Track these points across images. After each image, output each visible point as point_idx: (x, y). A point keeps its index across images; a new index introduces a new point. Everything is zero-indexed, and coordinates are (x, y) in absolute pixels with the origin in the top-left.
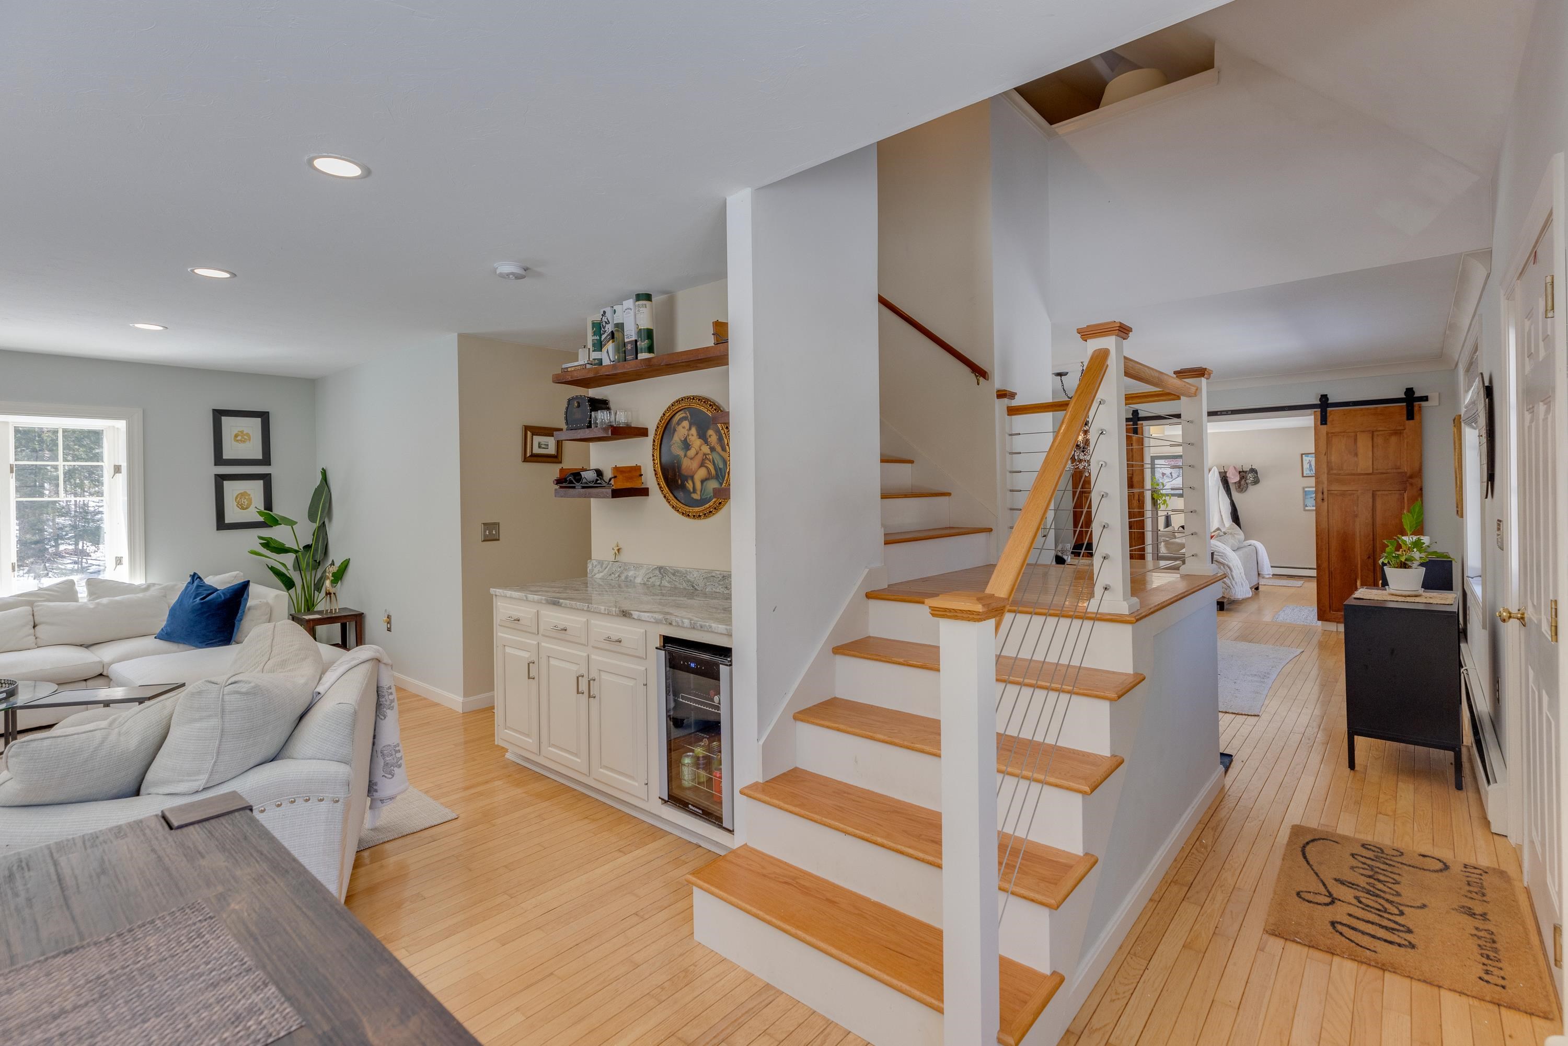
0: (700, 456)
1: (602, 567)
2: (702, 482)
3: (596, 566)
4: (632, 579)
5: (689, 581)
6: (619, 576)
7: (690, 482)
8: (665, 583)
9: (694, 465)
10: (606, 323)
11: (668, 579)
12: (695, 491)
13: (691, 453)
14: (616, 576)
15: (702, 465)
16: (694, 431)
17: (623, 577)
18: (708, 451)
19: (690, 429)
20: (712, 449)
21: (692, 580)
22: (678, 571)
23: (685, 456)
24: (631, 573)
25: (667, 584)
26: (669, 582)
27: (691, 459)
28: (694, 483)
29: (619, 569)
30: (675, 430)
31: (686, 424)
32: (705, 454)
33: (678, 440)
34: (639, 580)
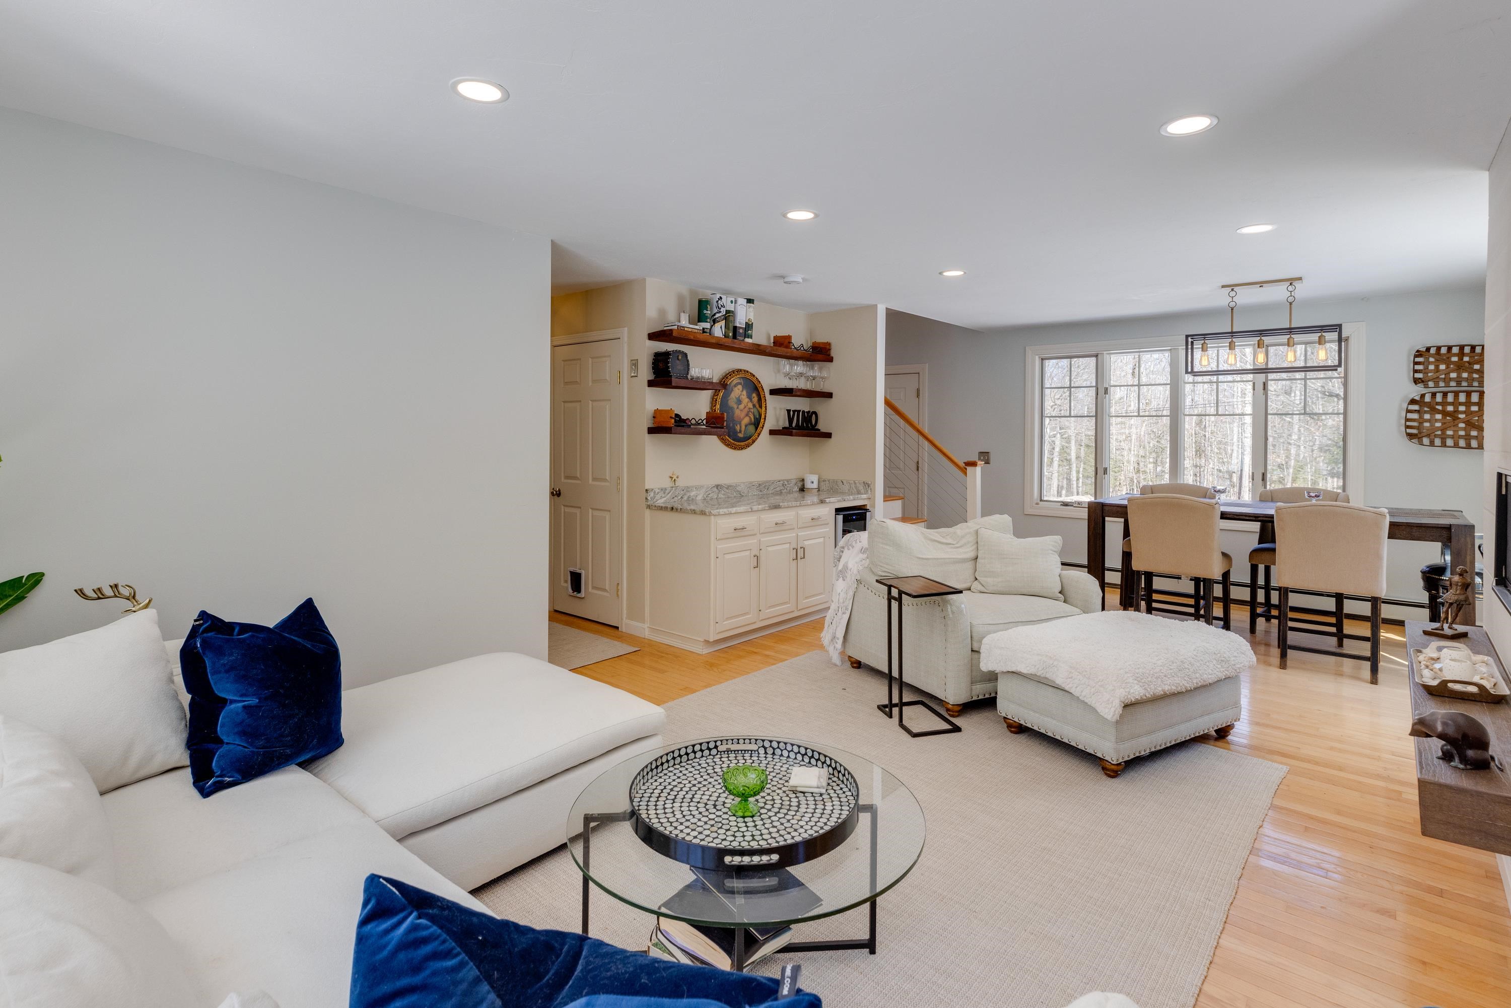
0: (746, 409)
1: (664, 493)
2: (746, 426)
3: (658, 493)
4: (694, 498)
5: (738, 491)
6: (682, 498)
7: (738, 426)
8: (721, 496)
9: (743, 415)
10: (722, 306)
11: (723, 492)
12: (740, 432)
13: (741, 406)
14: (679, 498)
15: (747, 415)
16: (745, 393)
17: (685, 498)
18: (752, 407)
19: (742, 391)
20: (754, 406)
21: (740, 490)
22: (731, 486)
23: (738, 408)
24: (692, 494)
25: (722, 496)
26: (724, 495)
27: (741, 410)
28: (740, 427)
29: (682, 492)
30: (732, 390)
31: (740, 387)
32: (749, 409)
33: (734, 397)
34: (700, 497)
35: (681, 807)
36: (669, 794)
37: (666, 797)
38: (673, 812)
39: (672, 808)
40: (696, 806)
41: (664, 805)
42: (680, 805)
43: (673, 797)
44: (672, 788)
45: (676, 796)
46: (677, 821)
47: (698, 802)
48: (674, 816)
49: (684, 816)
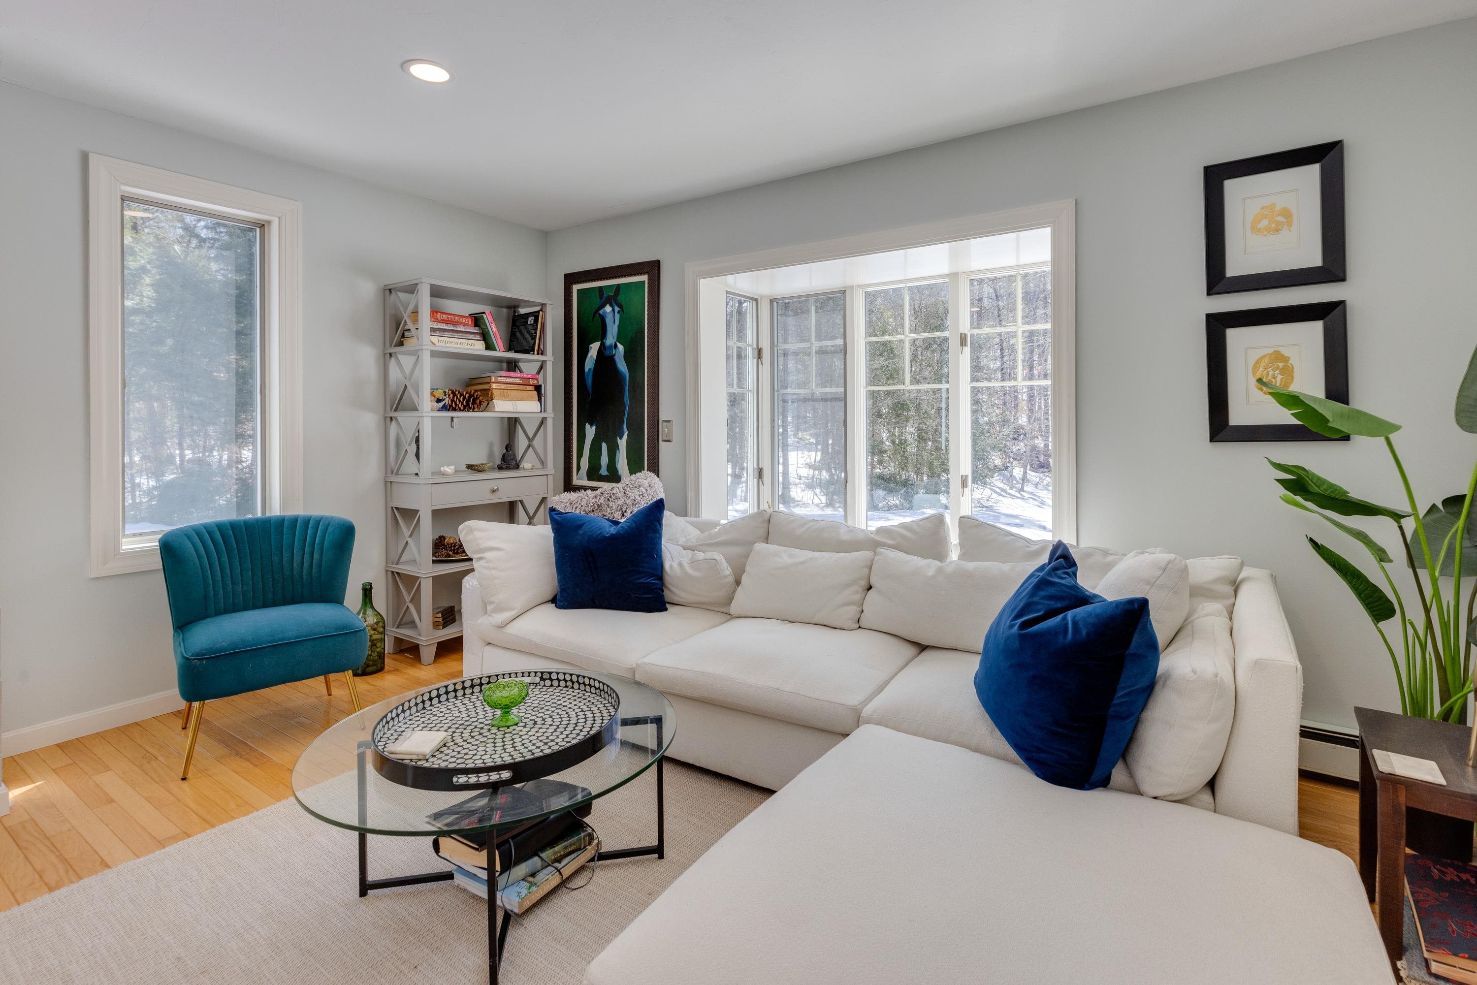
35: (569, 720)
36: (581, 731)
37: (584, 728)
38: (577, 716)
39: (578, 719)
40: (554, 722)
41: (586, 721)
42: (570, 722)
43: (576, 728)
44: (577, 736)
45: (574, 729)
46: (574, 710)
47: (551, 725)
48: (576, 713)
49: (567, 713)
